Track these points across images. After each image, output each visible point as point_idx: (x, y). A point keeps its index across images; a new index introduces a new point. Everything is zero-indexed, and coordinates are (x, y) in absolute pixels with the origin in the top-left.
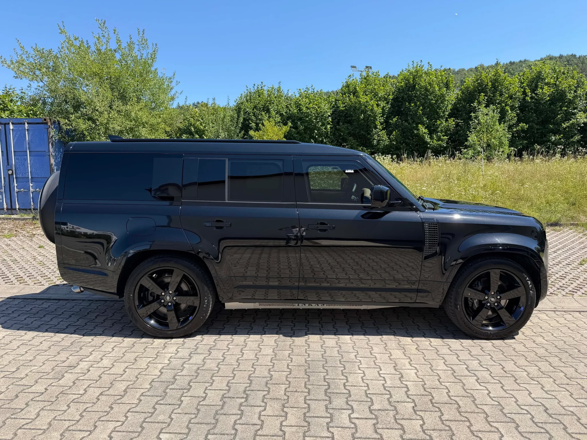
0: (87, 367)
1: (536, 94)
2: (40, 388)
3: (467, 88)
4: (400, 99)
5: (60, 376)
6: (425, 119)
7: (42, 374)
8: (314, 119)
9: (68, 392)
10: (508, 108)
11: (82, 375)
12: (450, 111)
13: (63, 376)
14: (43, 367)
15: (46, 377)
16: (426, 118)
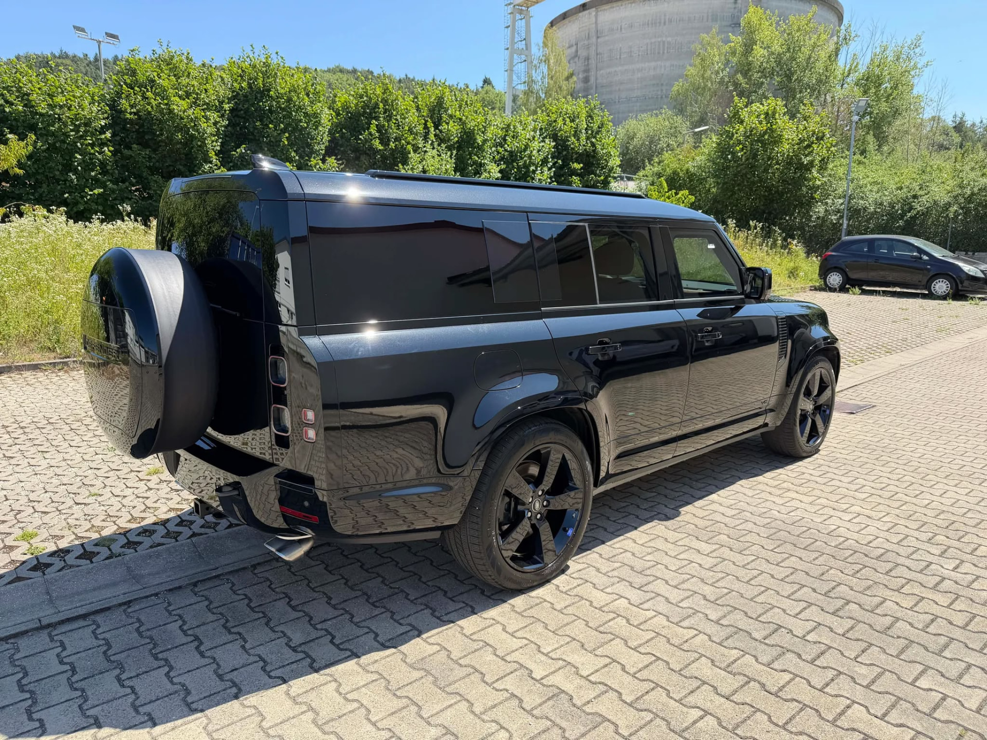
1: (441, 131)
3: (346, 107)
4: (242, 112)
6: (293, 154)
8: (72, 131)
10: (409, 147)
12: (327, 144)
16: (295, 151)
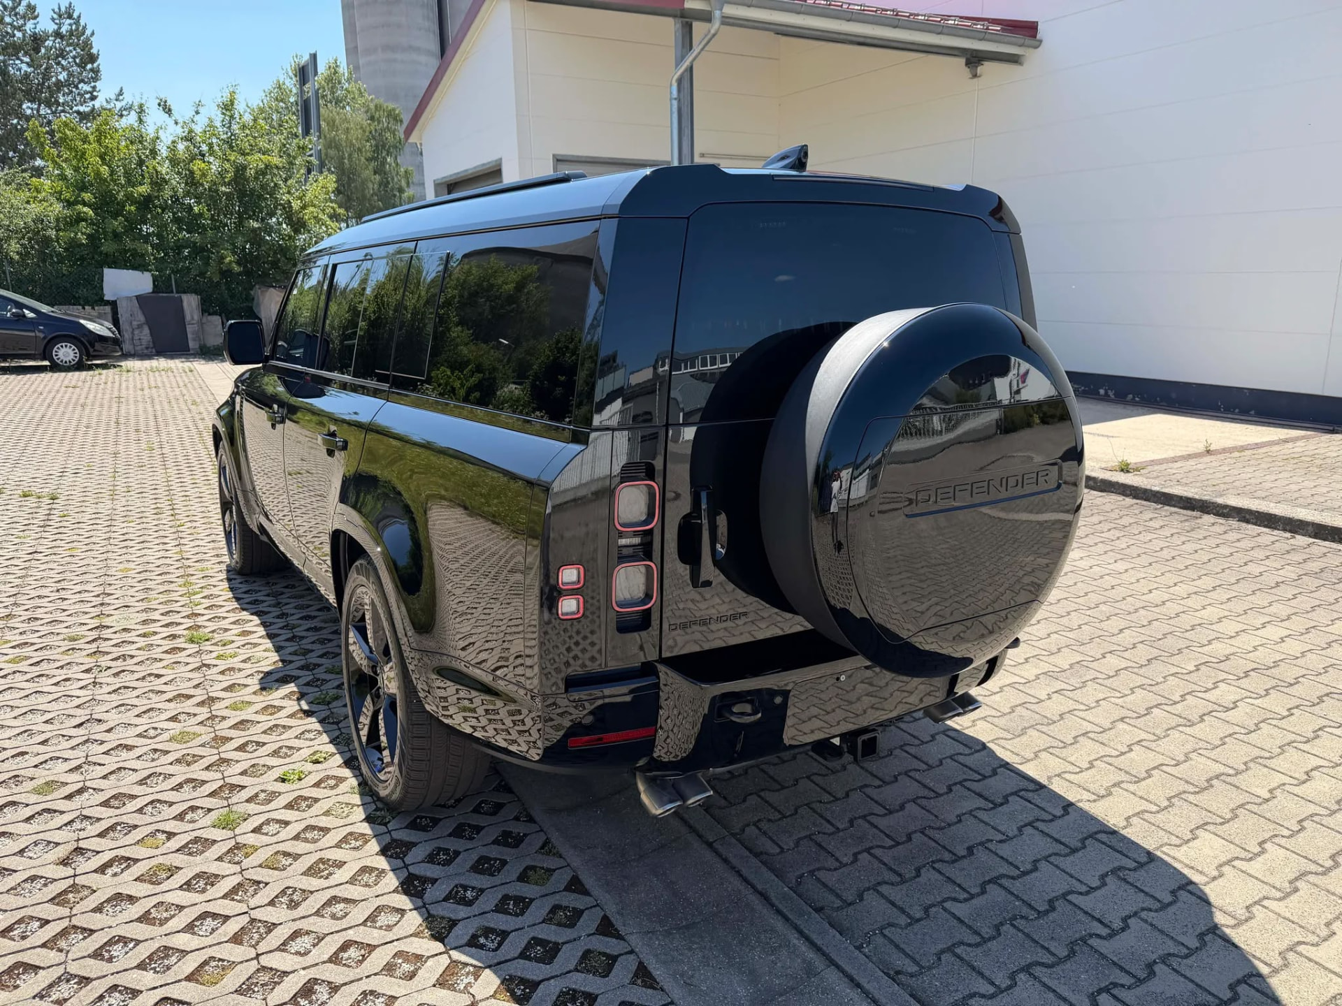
0: (1027, 666)
2: (1113, 662)
5: (1077, 667)
7: (1105, 682)
9: (1073, 642)
11: (1041, 657)
13: (1071, 666)
14: (1101, 696)
15: (1099, 675)
